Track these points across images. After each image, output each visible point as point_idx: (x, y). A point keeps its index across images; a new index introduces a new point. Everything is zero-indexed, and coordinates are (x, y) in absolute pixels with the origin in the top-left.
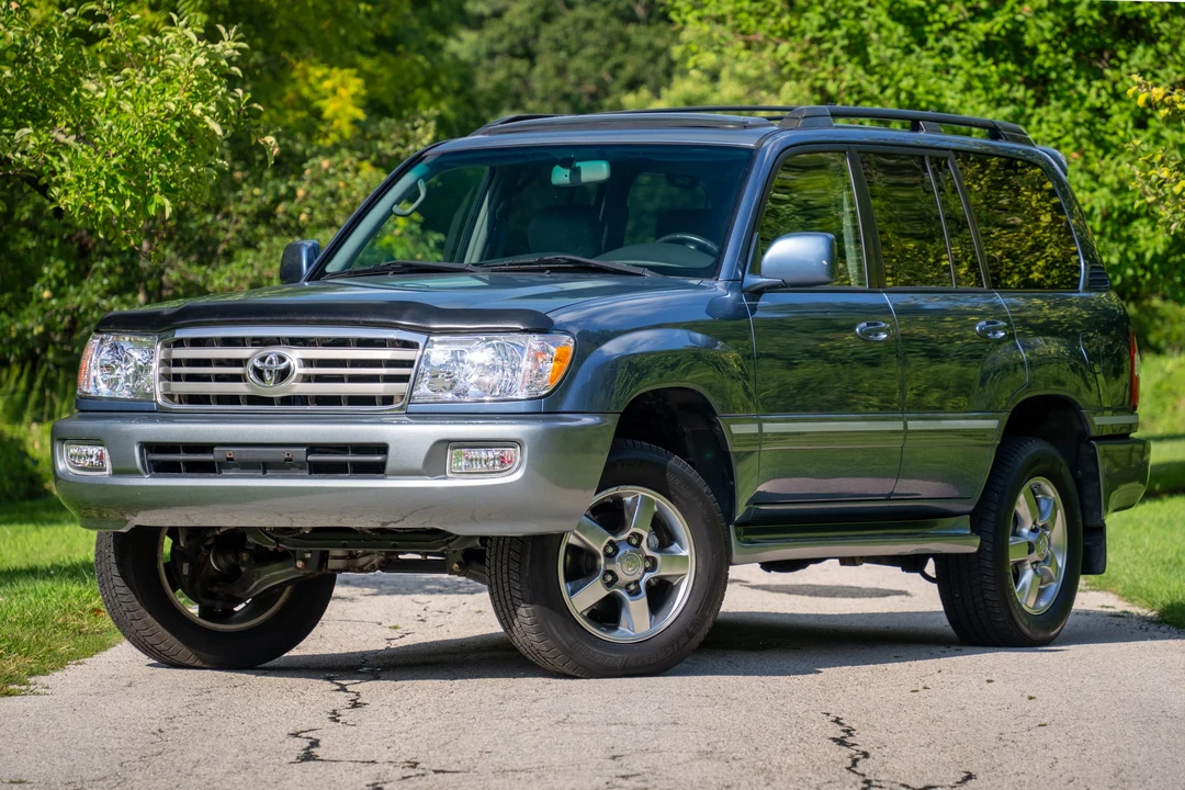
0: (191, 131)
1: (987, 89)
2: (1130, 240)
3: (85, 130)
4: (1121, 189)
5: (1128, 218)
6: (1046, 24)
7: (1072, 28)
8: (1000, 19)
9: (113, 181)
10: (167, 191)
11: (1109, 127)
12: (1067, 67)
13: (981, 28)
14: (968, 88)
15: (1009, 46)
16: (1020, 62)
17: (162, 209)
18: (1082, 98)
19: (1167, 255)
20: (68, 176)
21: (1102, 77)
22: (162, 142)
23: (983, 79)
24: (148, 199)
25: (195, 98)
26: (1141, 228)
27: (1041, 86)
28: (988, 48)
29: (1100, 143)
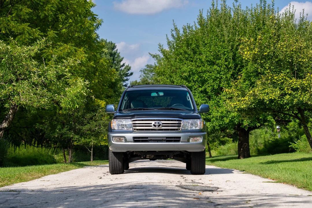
0: (81, 95)
1: (201, 98)
2: (223, 121)
3: (65, 95)
4: (222, 113)
5: (223, 117)
6: (210, 88)
7: (214, 89)
8: (203, 88)
9: (69, 103)
10: (78, 104)
11: (220, 104)
12: (213, 94)
13: (200, 89)
14: (198, 97)
15: (205, 92)
16: (206, 94)
17: (76, 107)
18: (215, 99)
19: (229, 123)
20: (63, 102)
21: (218, 96)
22: (76, 96)
23: (201, 96)
24: (74, 105)
25: (82, 90)
26: (225, 119)
27: (209, 98)
28: (201, 92)
29: (218, 106)
